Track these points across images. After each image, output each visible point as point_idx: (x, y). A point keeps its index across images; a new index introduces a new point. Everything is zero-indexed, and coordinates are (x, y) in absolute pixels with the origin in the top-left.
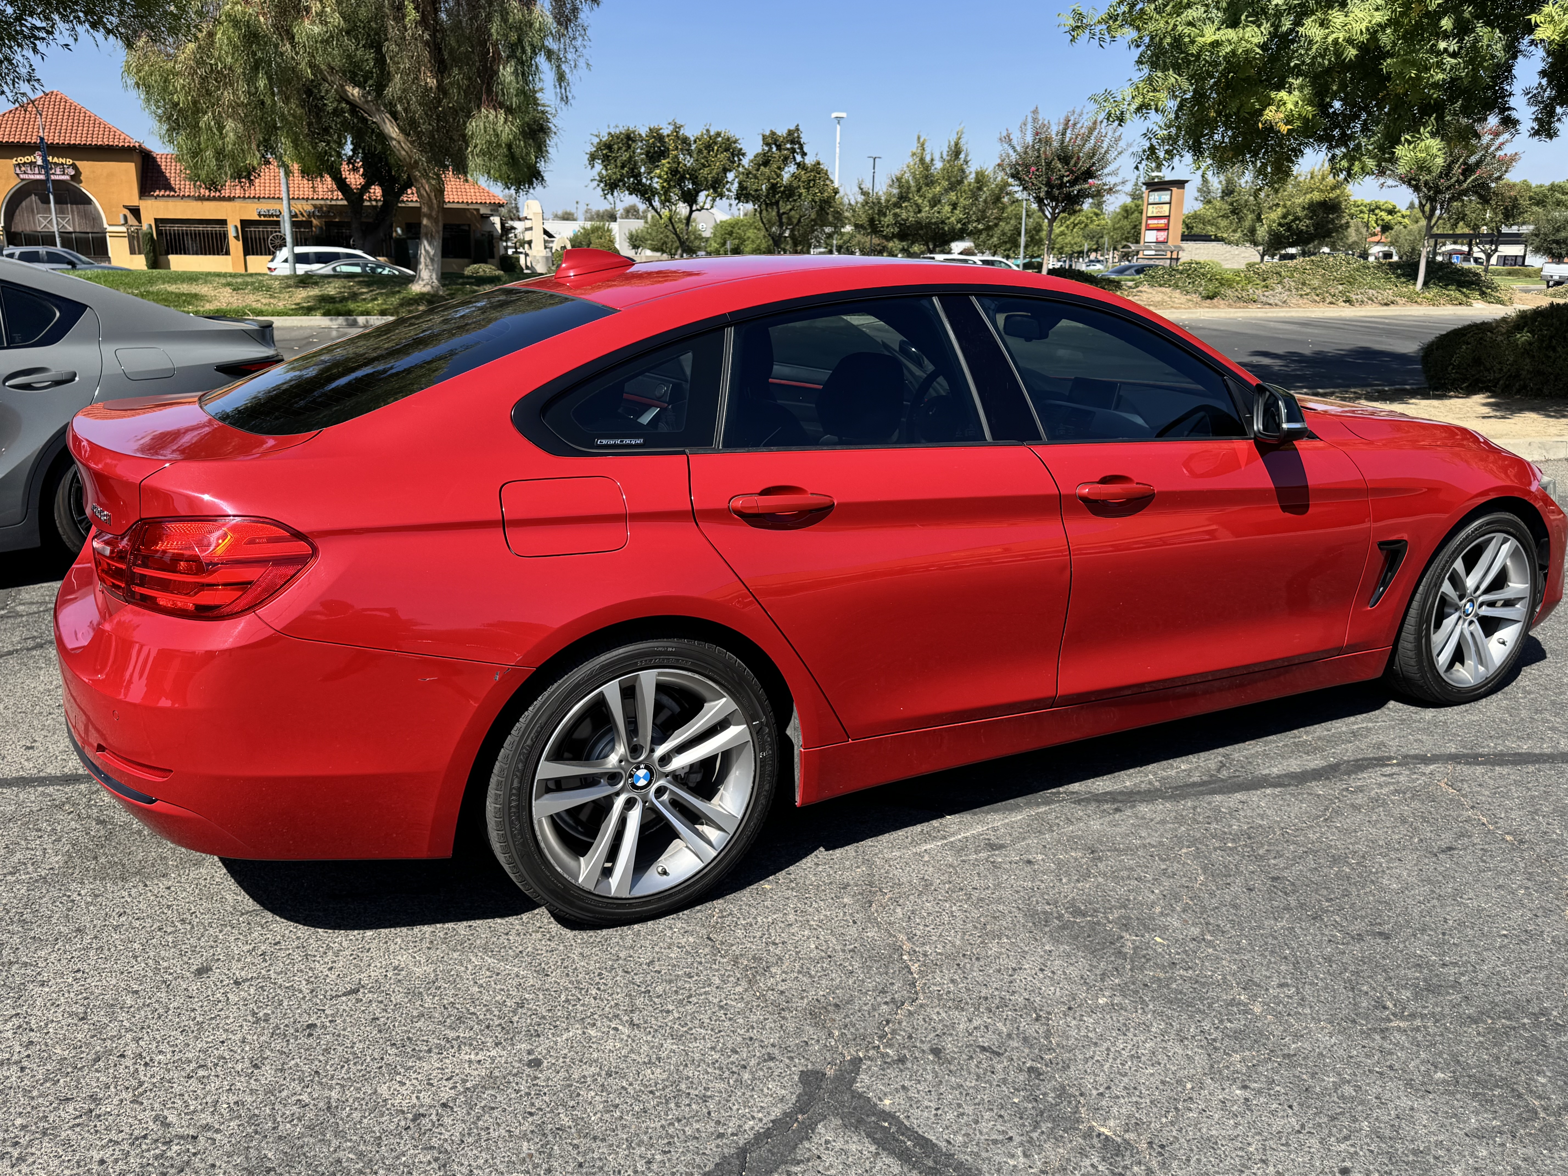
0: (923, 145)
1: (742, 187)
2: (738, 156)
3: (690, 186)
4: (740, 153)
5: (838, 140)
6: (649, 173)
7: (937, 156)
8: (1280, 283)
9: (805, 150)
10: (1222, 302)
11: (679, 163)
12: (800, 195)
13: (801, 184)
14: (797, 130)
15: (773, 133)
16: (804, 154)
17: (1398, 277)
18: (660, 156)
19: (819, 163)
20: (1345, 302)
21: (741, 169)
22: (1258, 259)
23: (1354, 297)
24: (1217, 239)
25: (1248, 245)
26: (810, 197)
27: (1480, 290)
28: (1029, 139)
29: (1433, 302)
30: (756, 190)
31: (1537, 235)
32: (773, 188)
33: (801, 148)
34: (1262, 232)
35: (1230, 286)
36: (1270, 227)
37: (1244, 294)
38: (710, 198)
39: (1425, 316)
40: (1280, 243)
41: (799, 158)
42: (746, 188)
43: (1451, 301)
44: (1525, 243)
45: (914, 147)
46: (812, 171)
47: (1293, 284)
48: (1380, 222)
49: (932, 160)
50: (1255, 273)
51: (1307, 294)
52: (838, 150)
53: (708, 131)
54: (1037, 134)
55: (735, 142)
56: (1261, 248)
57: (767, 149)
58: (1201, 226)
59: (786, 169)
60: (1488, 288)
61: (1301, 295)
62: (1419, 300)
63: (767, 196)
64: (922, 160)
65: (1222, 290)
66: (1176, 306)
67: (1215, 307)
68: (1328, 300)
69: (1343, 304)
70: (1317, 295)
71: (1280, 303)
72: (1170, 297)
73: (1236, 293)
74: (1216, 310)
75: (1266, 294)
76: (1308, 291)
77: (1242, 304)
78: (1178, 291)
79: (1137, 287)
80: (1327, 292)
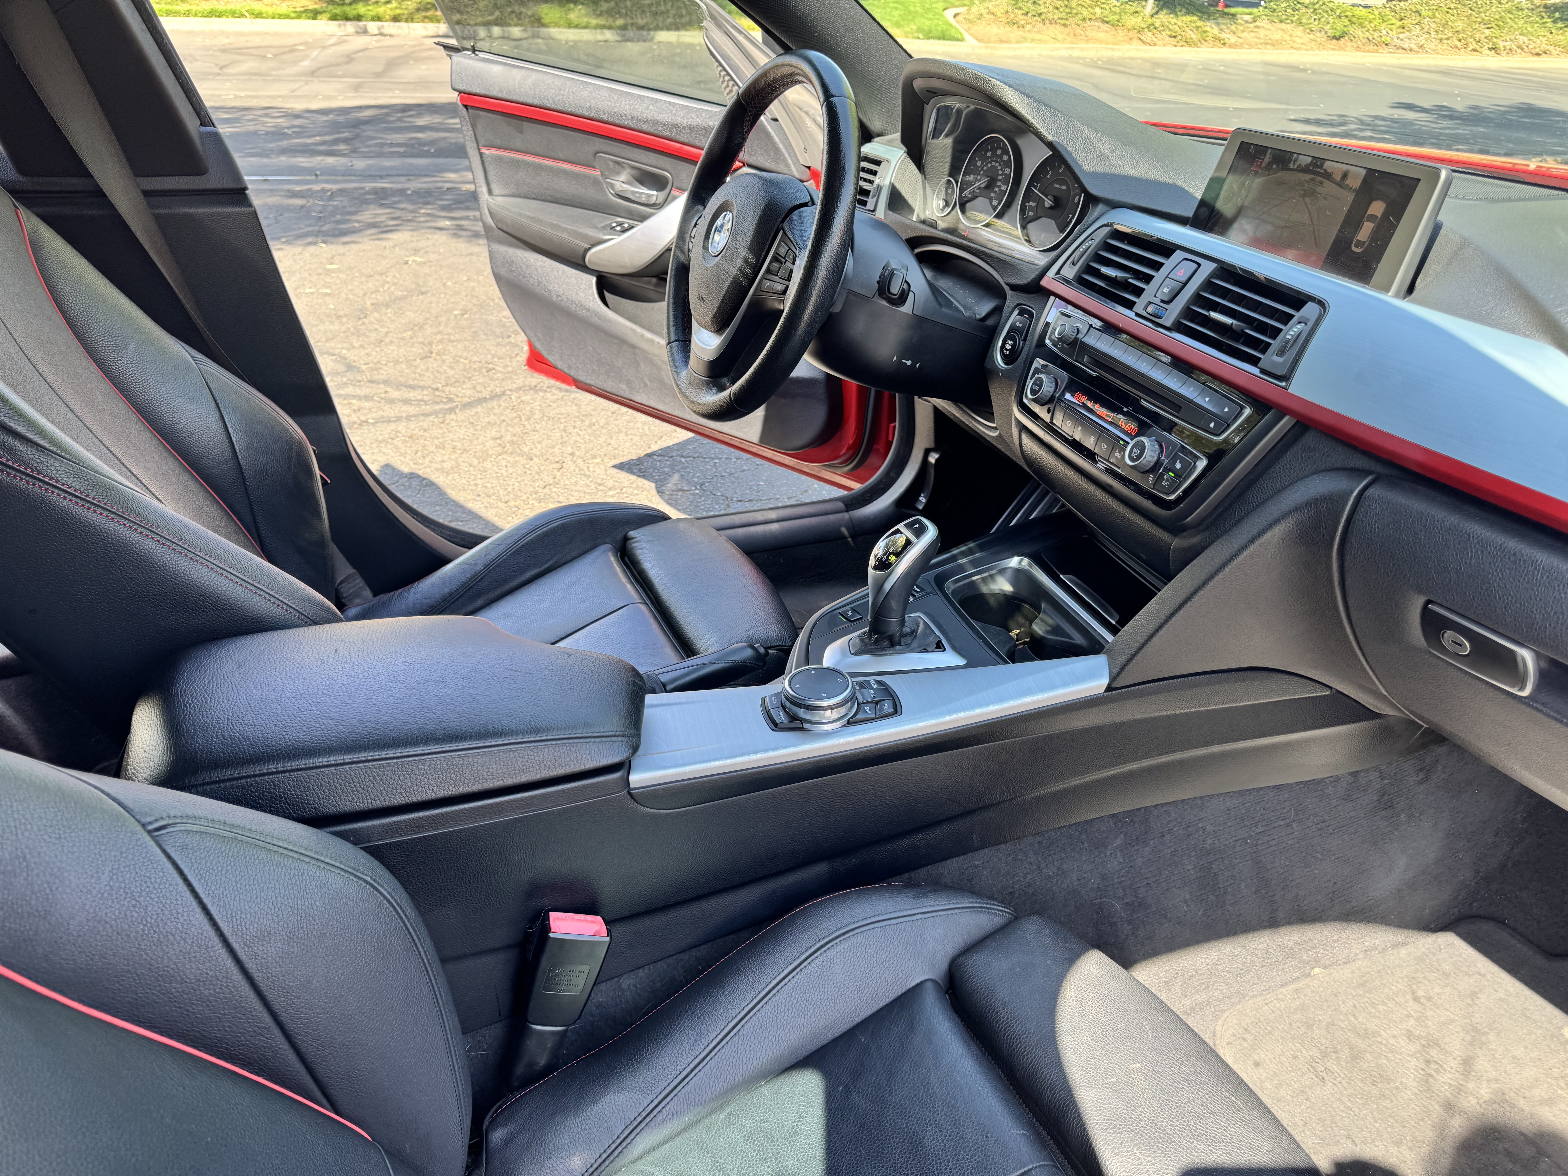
8: (1419, 23)
10: (1349, 44)
17: (1555, 22)
20: (1490, 49)
23: (1501, 44)
35: (1361, 25)
37: (1376, 35)
51: (1447, 39)
61: (1441, 40)
65: (1351, 29)
66: (1295, 46)
67: (1341, 49)
68: (1471, 47)
69: (1488, 52)
70: (1460, 40)
71: (1416, 48)
72: (1291, 36)
73: (1367, 34)
74: (1342, 53)
75: (1401, 36)
76: (1450, 35)
77: (1371, 47)
78: (1301, 28)
79: (1255, 21)
80: (1471, 37)
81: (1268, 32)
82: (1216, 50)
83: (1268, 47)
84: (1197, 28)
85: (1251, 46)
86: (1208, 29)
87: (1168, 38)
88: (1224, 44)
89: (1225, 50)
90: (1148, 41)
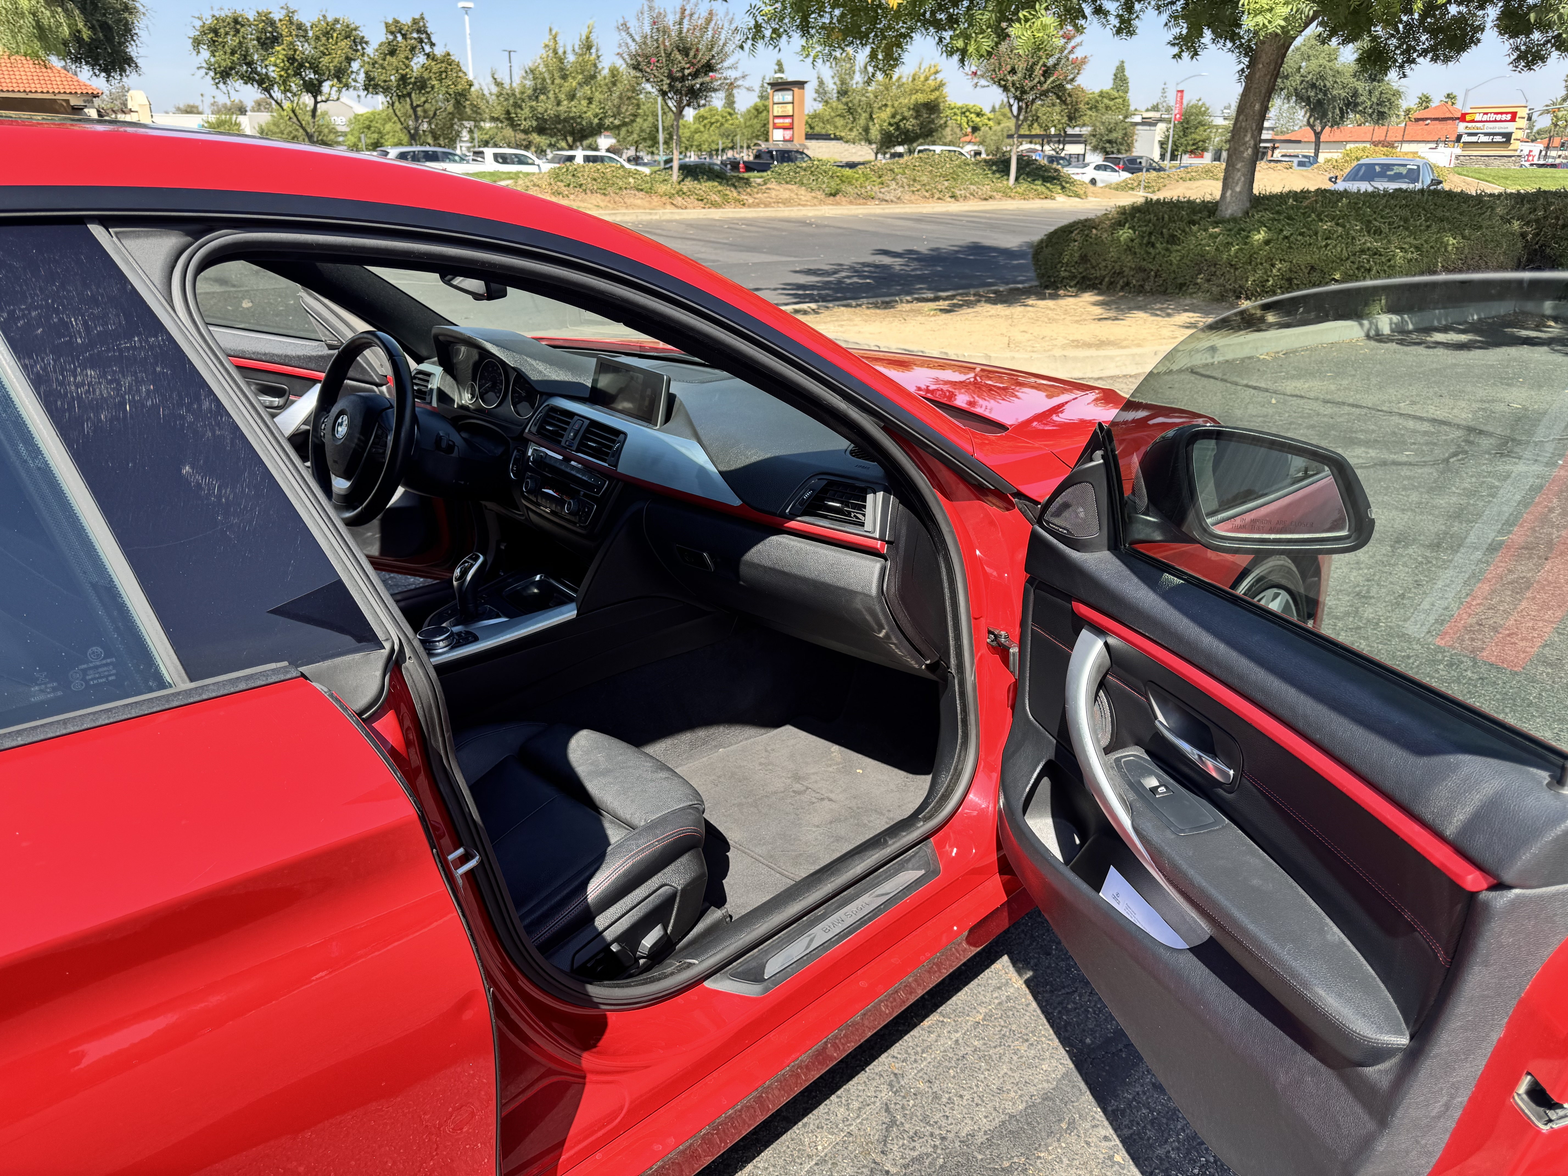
0: (555, 38)
1: (369, 78)
2: (361, 43)
3: (312, 76)
4: (363, 41)
5: (468, 31)
6: (262, 61)
7: (569, 50)
8: (894, 179)
9: (434, 40)
10: (844, 199)
11: (295, 51)
12: (433, 87)
13: (433, 76)
14: (423, 18)
15: (396, 22)
16: (432, 45)
17: (994, 173)
18: (273, 42)
19: (449, 54)
20: (951, 197)
21: (366, 59)
22: (872, 157)
23: (958, 193)
24: (837, 138)
25: (863, 143)
26: (444, 89)
27: (1061, 184)
28: (647, 29)
29: (1024, 197)
30: (385, 81)
31: (1094, 136)
32: (403, 78)
33: (429, 38)
34: (875, 133)
35: (850, 183)
36: (881, 126)
37: (863, 190)
38: (335, 89)
39: (1019, 210)
40: (890, 141)
41: (428, 49)
42: (373, 79)
43: (1039, 195)
44: (1085, 142)
45: (547, 39)
46: (442, 62)
47: (905, 180)
48: (971, 124)
49: (565, 53)
50: (871, 170)
51: (918, 191)
52: (468, 41)
53: (324, 16)
54: (654, 23)
55: (355, 29)
56: (874, 146)
57: (391, 37)
58: (821, 124)
59: (415, 60)
60: (1067, 182)
61: (913, 192)
62: (1012, 194)
63: (398, 87)
64: (555, 52)
65: (843, 187)
66: (802, 203)
67: (838, 204)
68: (936, 196)
69: (949, 199)
70: (927, 191)
71: (895, 200)
72: (797, 194)
73: (856, 190)
74: (839, 207)
75: (883, 190)
76: (919, 187)
77: (862, 201)
78: (804, 188)
79: (765, 184)
80: (935, 188)
81: (778, 193)
82: (737, 210)
83: (780, 205)
84: (719, 192)
85: (766, 206)
86: (728, 192)
87: (696, 202)
88: (744, 205)
89: (745, 210)
90: (680, 204)
